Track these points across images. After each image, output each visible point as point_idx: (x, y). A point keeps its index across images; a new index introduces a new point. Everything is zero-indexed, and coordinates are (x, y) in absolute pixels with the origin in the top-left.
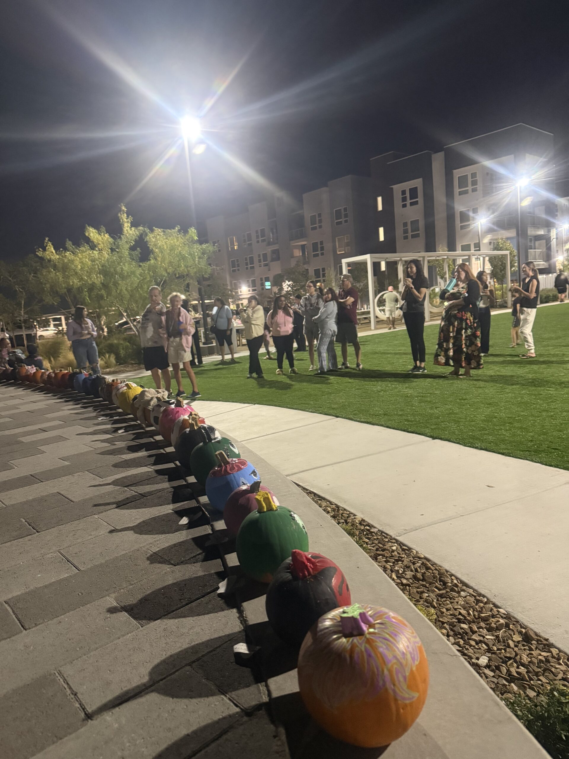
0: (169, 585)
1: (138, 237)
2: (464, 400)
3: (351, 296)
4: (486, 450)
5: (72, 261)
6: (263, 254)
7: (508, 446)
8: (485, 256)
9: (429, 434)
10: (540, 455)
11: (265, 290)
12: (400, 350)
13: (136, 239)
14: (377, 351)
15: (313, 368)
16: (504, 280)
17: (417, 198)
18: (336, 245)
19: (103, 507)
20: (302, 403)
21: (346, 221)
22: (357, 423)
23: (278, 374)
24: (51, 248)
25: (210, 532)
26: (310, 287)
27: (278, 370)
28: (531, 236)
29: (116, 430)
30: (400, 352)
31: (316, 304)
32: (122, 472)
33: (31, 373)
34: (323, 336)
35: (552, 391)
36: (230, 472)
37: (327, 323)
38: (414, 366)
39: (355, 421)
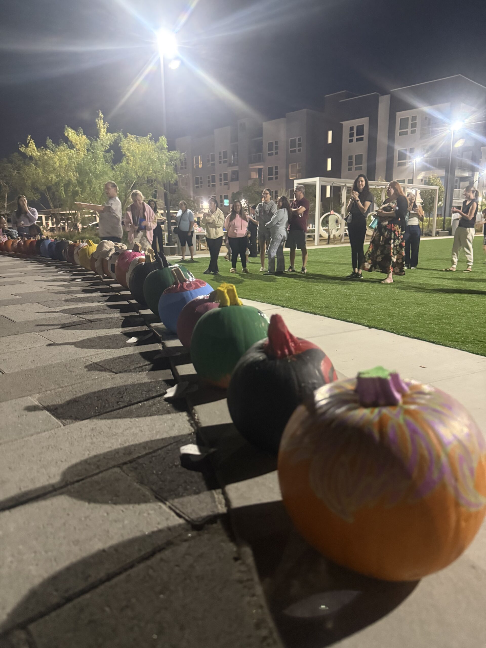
0: (106, 390)
1: (113, 142)
2: (397, 300)
3: (302, 206)
4: (418, 338)
5: (52, 158)
6: (224, 174)
7: (437, 337)
8: (417, 189)
9: (366, 324)
10: (467, 345)
11: (223, 206)
12: (340, 261)
13: (110, 144)
14: (320, 261)
15: (263, 269)
16: (431, 212)
17: (363, 134)
18: (288, 172)
19: (46, 327)
20: (252, 295)
21: (299, 150)
22: (301, 312)
23: (232, 272)
24: (32, 145)
25: (161, 348)
26: (267, 194)
27: (232, 268)
28: (457, 177)
29: (74, 280)
30: (340, 262)
31: (269, 211)
32: (73, 305)
33: (3, 242)
34: (274, 241)
35: (474, 298)
36: (186, 288)
37: (278, 228)
38: (353, 272)
39: (299, 311)
